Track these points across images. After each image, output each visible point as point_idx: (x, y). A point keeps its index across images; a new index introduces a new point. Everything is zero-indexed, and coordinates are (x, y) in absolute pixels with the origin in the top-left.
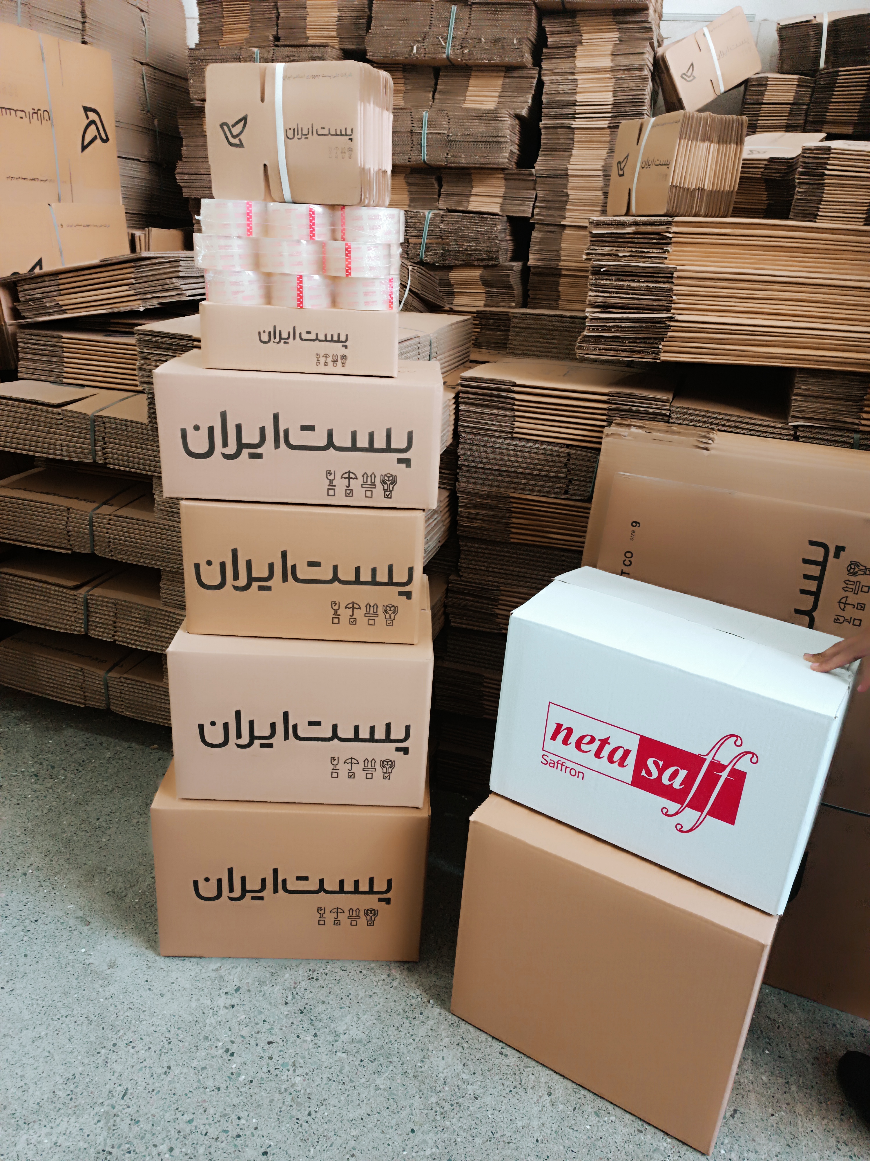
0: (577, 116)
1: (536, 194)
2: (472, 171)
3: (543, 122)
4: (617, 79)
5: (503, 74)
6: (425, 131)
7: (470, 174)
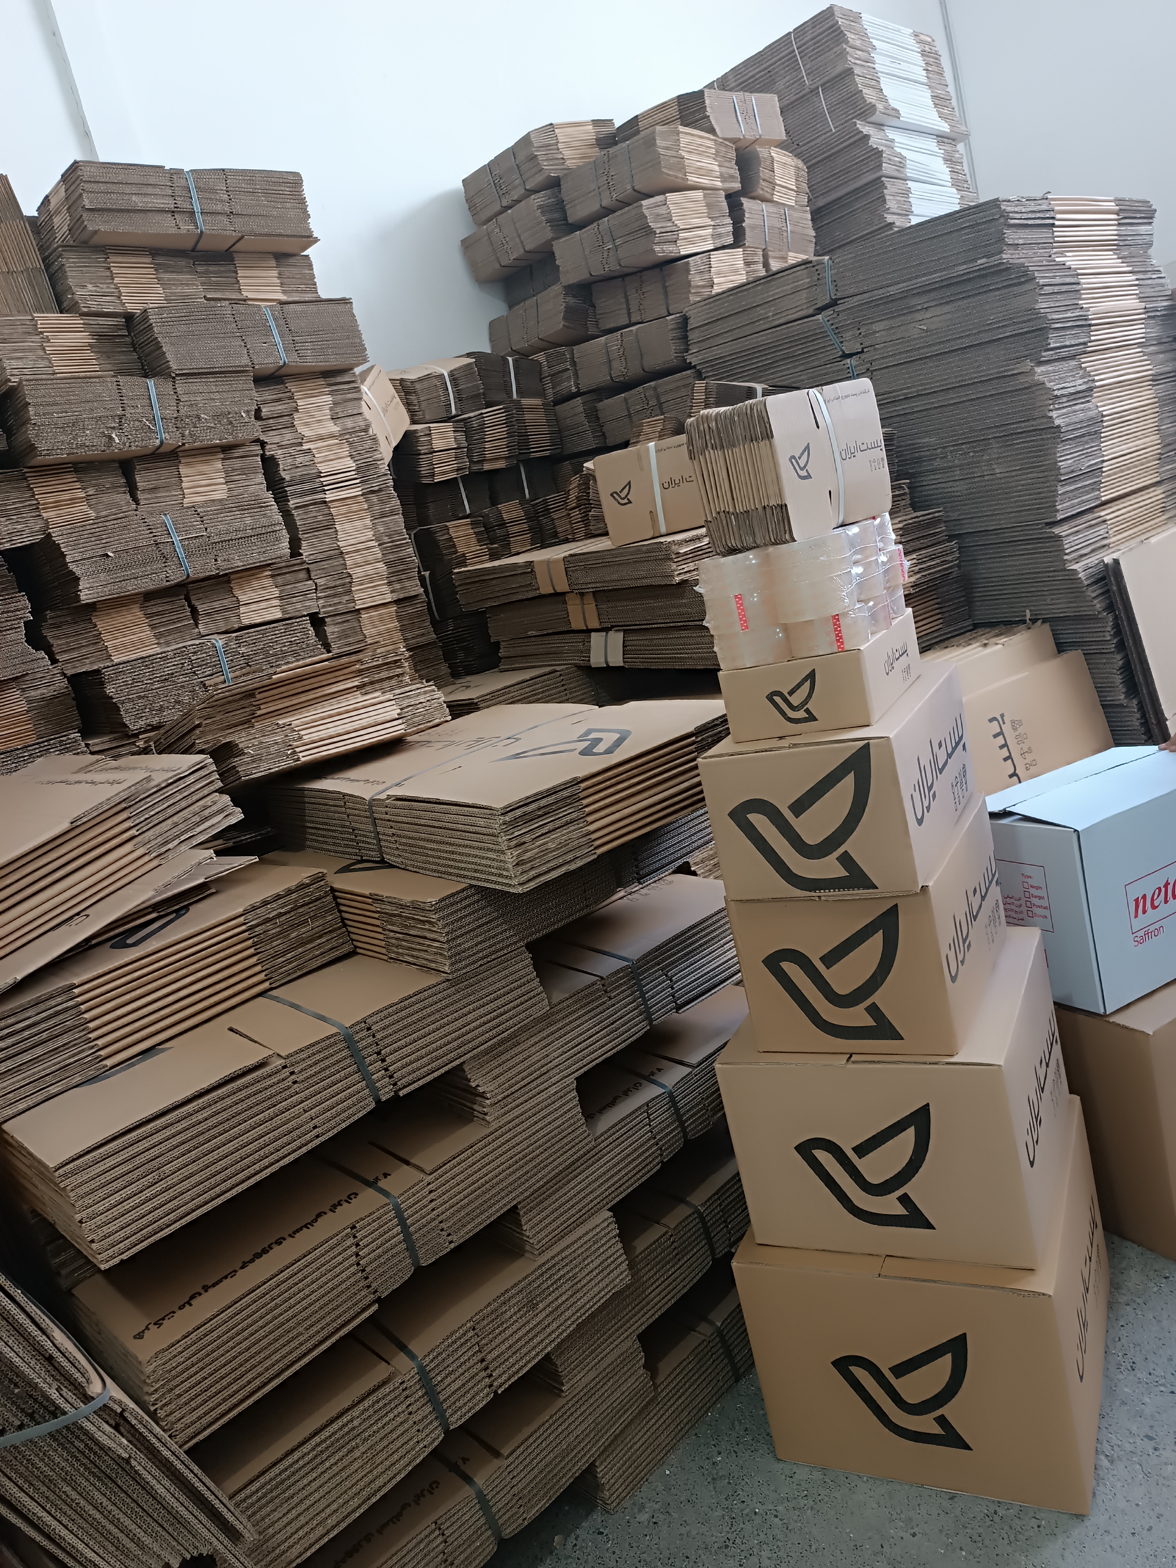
0: (326, 488)
1: (316, 584)
2: (232, 577)
3: (292, 502)
4: (350, 444)
5: (222, 456)
6: (176, 539)
7: (229, 582)
